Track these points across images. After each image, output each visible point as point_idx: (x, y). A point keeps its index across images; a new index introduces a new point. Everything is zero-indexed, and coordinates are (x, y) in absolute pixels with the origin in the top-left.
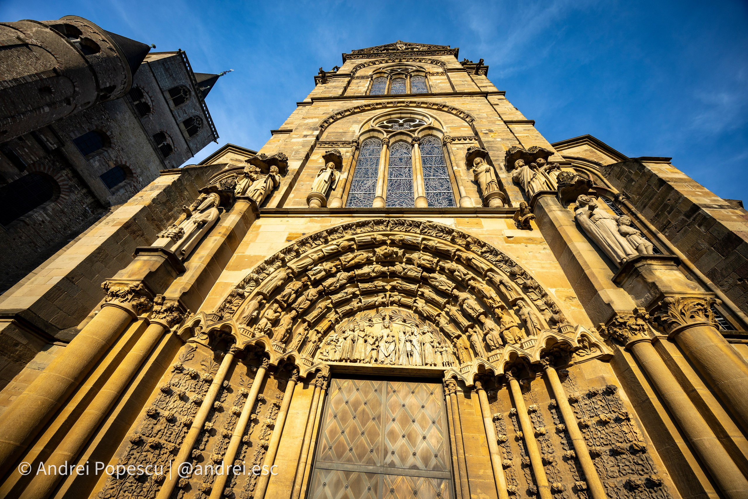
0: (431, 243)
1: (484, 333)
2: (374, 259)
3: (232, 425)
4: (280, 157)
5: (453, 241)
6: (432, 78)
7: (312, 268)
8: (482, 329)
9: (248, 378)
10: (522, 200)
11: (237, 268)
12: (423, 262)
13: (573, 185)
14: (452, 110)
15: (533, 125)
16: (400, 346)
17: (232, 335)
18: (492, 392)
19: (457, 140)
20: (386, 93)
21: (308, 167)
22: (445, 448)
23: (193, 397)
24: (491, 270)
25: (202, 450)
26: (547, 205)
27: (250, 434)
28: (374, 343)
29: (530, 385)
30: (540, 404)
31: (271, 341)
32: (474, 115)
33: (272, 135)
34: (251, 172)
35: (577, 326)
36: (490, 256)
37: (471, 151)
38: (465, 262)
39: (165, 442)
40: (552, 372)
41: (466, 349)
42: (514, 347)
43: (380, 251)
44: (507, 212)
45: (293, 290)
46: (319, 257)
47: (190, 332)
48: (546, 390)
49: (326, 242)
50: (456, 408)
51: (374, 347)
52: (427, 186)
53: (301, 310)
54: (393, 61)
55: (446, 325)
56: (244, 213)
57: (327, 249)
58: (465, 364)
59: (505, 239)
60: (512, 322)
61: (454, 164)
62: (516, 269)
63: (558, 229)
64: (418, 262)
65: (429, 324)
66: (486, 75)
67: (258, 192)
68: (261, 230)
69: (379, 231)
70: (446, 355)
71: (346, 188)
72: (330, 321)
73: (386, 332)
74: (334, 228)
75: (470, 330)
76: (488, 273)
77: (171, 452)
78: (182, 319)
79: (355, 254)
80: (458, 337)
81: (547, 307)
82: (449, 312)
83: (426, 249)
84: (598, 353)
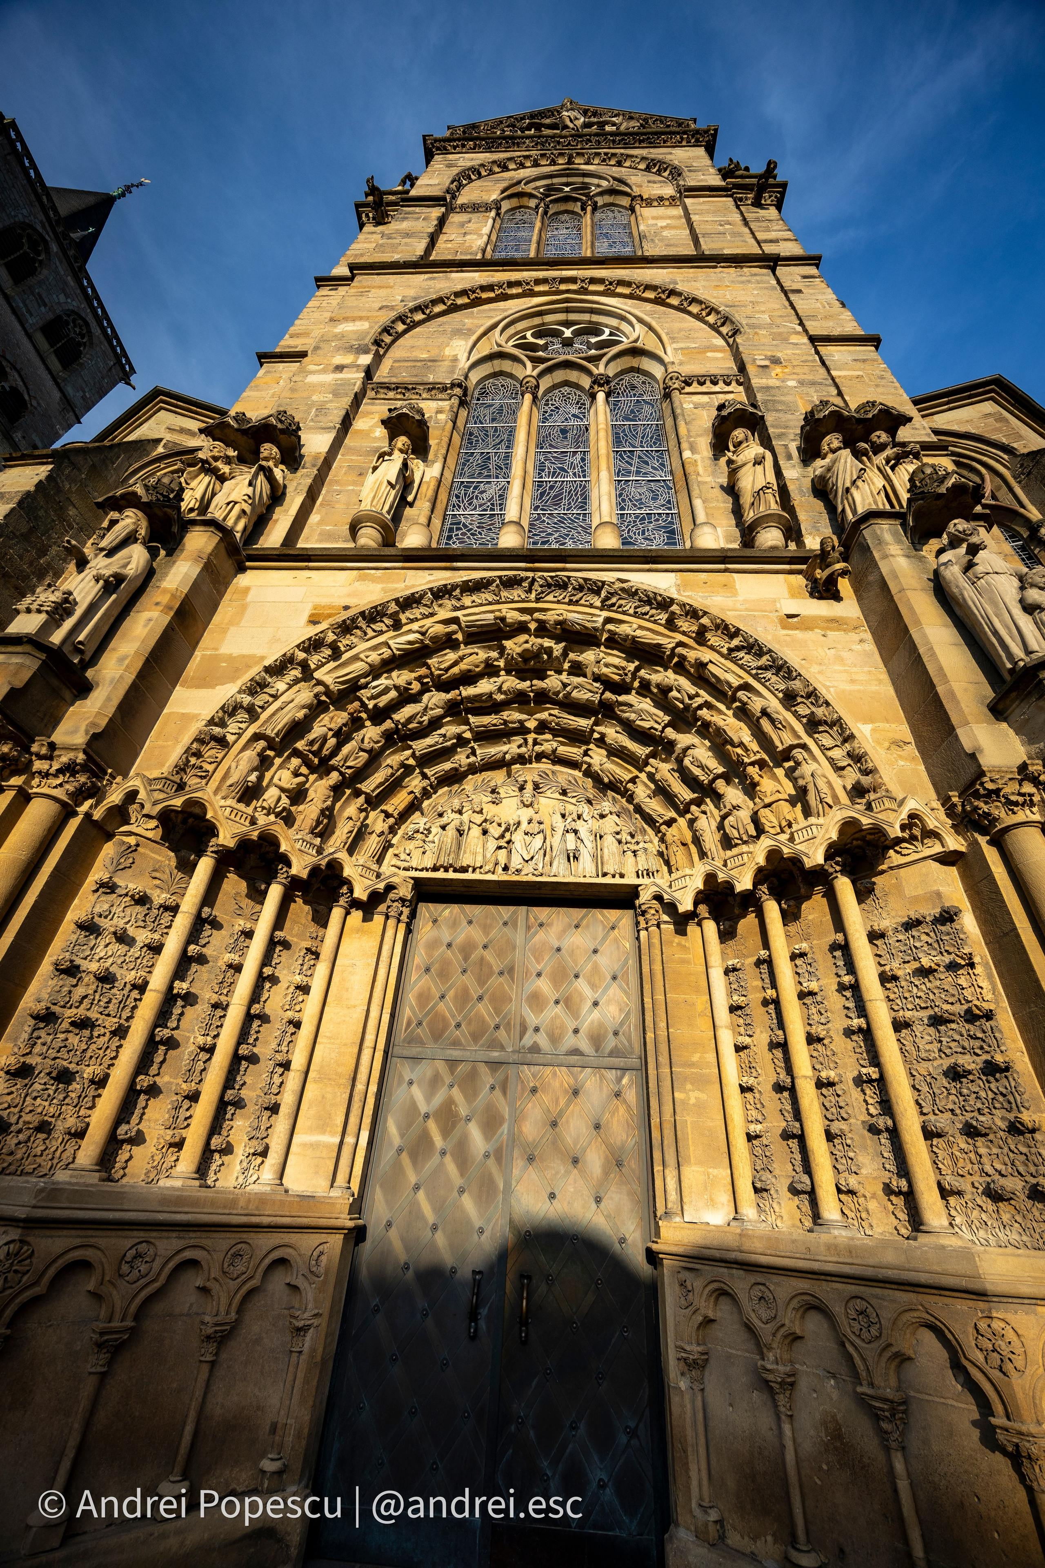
0: (624, 629)
1: (722, 813)
2: (502, 663)
3: (227, 986)
4: (281, 422)
5: (671, 625)
6: (646, 212)
7: (368, 683)
8: (717, 807)
9: (251, 903)
10: (828, 531)
11: (206, 682)
12: (605, 670)
13: (941, 495)
14: (690, 304)
15: (877, 347)
16: (553, 840)
17: (208, 820)
18: (727, 923)
19: (695, 384)
20: (532, 254)
21: (350, 448)
22: (633, 1020)
23: (143, 937)
24: (746, 687)
25: (173, 1029)
26: (880, 542)
27: (265, 1002)
28: (502, 836)
29: (799, 908)
30: (815, 942)
31: (291, 832)
32: (739, 317)
33: (261, 364)
34: (216, 459)
35: (905, 798)
36: (747, 657)
37: (725, 413)
38: (692, 670)
39: (99, 1016)
40: (844, 886)
41: (684, 844)
42: (776, 840)
43: (514, 646)
44: (792, 560)
45: (330, 729)
46: (383, 660)
47: (120, 814)
48: (829, 917)
49: (397, 625)
50: (658, 952)
51: (502, 843)
52: (622, 500)
53: (349, 771)
54: (553, 163)
55: (648, 800)
56: (209, 558)
57: (400, 641)
58: (680, 873)
59: (781, 621)
60: (778, 791)
61: (684, 445)
62: (797, 685)
63: (895, 598)
64: (595, 670)
65: (613, 798)
66: (779, 207)
67: (237, 508)
68: (250, 597)
69: (513, 602)
70: (643, 856)
71: (438, 501)
72: (412, 792)
73: (525, 814)
74: (413, 594)
75: (693, 808)
76: (740, 694)
77: (114, 1033)
78: (99, 788)
79: (461, 653)
80: (670, 823)
81: (852, 763)
82: (654, 774)
83: (614, 642)
84: (938, 849)
